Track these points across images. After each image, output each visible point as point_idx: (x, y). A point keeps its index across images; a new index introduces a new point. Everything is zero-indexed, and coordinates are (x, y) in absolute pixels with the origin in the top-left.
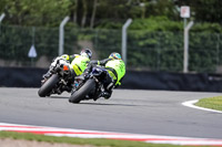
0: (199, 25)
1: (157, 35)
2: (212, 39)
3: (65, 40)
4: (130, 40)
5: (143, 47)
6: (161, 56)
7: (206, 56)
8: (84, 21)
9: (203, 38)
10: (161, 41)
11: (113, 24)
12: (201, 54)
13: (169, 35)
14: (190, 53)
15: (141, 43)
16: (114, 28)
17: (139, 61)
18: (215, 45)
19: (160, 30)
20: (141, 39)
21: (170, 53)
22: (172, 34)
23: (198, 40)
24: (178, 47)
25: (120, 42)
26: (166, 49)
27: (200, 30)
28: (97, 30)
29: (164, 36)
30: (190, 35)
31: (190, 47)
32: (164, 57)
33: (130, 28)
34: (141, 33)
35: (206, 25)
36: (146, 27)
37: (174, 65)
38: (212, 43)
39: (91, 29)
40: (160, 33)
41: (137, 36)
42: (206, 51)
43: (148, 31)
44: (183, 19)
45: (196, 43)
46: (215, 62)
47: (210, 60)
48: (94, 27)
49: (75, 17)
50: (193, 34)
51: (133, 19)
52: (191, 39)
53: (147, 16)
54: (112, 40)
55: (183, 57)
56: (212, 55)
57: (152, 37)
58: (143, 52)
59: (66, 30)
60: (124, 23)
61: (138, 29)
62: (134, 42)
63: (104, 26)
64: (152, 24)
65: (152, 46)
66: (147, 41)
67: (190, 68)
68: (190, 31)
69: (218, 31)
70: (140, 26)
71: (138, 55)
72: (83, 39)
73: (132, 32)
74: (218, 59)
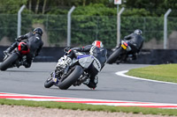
0: (129, 11)
1: (95, 19)
2: (139, 21)
3: (22, 24)
4: (73, 23)
5: (84, 28)
6: (98, 35)
8: (37, 8)
9: (132, 21)
10: (99, 24)
11: (61, 10)
13: (105, 19)
14: (121, 33)
15: (83, 26)
16: (61, 13)
17: (81, 39)
18: (142, 26)
19: (97, 15)
20: (82, 22)
21: (106, 33)
22: (107, 17)
23: (128, 23)
24: (112, 28)
25: (66, 25)
26: (102, 30)
27: (130, 15)
28: (48, 15)
29: (101, 20)
30: (122, 19)
31: (121, 28)
32: (101, 36)
33: (73, 13)
34: (82, 17)
35: (135, 10)
36: (87, 13)
37: (109, 43)
38: (139, 24)
39: (43, 14)
40: (98, 18)
41: (79, 20)
43: (88, 15)
44: (116, 6)
45: (127, 25)
48: (45, 13)
49: (30, 6)
50: (124, 18)
51: (76, 6)
52: (122, 22)
53: (87, 4)
54: (59, 24)
55: (116, 36)
57: (92, 20)
58: (83, 33)
59: (22, 16)
60: (69, 10)
61: (80, 14)
62: (77, 25)
63: (53, 12)
64: (91, 10)
65: (91, 28)
66: (87, 24)
68: (122, 15)
69: (144, 15)
70: (82, 11)
72: (36, 23)
73: (75, 16)
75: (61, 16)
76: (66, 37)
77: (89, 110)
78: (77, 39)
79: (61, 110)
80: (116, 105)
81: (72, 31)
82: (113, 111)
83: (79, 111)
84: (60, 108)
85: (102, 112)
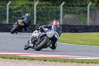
0: (41, 3)
1: (22, 8)
2: (47, 9)
4: (10, 10)
7: (44, 17)
9: (42, 9)
10: (24, 11)
11: (3, 3)
12: (42, 16)
13: (28, 8)
14: (37, 15)
15: (15, 12)
16: (4, 5)
17: (14, 19)
18: (48, 12)
19: (23, 5)
20: (15, 10)
22: (29, 7)
23: (41, 10)
24: (32, 13)
25: (6, 11)
27: (41, 6)
29: (25, 8)
30: (37, 8)
31: (37, 13)
33: (10, 5)
34: (15, 7)
35: (44, 3)
36: (17, 5)
38: (47, 11)
40: (24, 7)
41: (13, 9)
42: (44, 14)
45: (40, 11)
46: (48, 19)
47: (46, 19)
50: (38, 7)
51: (12, 1)
52: (37, 9)
54: (3, 11)
55: (34, 18)
56: (47, 16)
57: (20, 8)
58: (15, 16)
60: (8, 3)
61: (14, 5)
62: (12, 11)
64: (20, 3)
65: (20, 13)
66: (18, 11)
67: (37, 23)
68: (37, 6)
69: (49, 6)
71: (14, 17)
73: (11, 7)
74: (49, 18)
75: (3, 6)
76: (6, 18)
77: (19, 59)
78: (12, 19)
79: (4, 59)
80: (34, 56)
81: (9, 15)
82: (32, 60)
83: (13, 60)
84: (3, 58)
85: (26, 60)
